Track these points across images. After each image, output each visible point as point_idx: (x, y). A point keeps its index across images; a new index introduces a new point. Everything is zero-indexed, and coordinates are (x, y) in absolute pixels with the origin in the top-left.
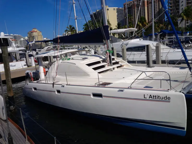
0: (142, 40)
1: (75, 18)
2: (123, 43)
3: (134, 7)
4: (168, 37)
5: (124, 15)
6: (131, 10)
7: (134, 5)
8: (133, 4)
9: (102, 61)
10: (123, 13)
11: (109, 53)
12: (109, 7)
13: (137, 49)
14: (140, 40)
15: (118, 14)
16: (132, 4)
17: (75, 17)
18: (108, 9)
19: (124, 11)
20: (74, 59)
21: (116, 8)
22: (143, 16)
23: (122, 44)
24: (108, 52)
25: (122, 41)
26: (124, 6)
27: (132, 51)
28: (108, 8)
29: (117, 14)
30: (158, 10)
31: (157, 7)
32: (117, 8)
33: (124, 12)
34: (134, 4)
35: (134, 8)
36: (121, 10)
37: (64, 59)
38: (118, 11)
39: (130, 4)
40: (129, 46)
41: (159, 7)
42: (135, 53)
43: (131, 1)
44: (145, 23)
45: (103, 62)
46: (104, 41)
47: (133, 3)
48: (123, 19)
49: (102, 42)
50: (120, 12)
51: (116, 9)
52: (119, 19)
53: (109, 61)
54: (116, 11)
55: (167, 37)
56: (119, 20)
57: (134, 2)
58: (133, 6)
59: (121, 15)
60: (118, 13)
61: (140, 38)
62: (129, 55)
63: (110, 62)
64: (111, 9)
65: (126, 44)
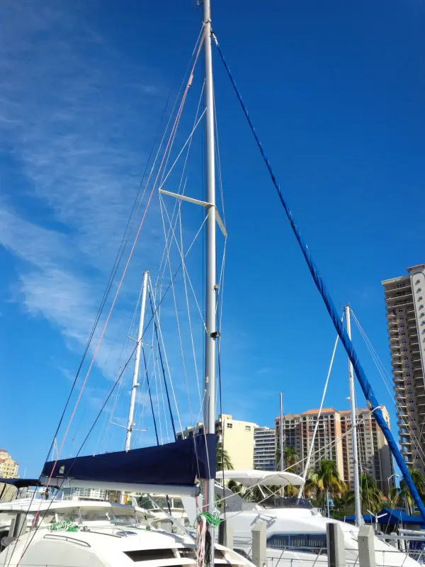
0: (319, 514)
1: (129, 428)
2: (258, 517)
3: (305, 432)
4: (405, 531)
5: (275, 450)
6: (296, 440)
7: (305, 427)
8: (302, 425)
9: (180, 549)
10: (272, 444)
11: (207, 525)
12: (233, 419)
13: (302, 542)
14: (313, 514)
15: (257, 445)
16: (297, 423)
17: (130, 424)
18: (231, 425)
19: (275, 438)
20: (89, 531)
21: (253, 425)
22: (329, 458)
23: (255, 520)
24: (204, 519)
25: (256, 509)
26: (278, 423)
27: (287, 549)
28: (230, 421)
29: (254, 443)
30: (373, 453)
31: (369, 443)
32: (257, 427)
33: (275, 442)
34: (305, 423)
35: (305, 436)
36: (266, 433)
37: (57, 527)
38: (259, 435)
39: (293, 422)
40: (277, 529)
41: (376, 443)
42: (296, 555)
43: (297, 416)
44: (333, 480)
45: (182, 556)
46: (198, 483)
47: (301, 420)
48: (271, 461)
49: (192, 484)
50: (265, 441)
51: (252, 429)
52: (261, 461)
53: (203, 553)
54: (252, 434)
55: (401, 530)
56: (258, 463)
57: (305, 419)
58: (302, 428)
59: (267, 449)
60: (257, 441)
61: (311, 508)
62: (275, 561)
63: (208, 559)
64: (239, 425)
65: (268, 522)
